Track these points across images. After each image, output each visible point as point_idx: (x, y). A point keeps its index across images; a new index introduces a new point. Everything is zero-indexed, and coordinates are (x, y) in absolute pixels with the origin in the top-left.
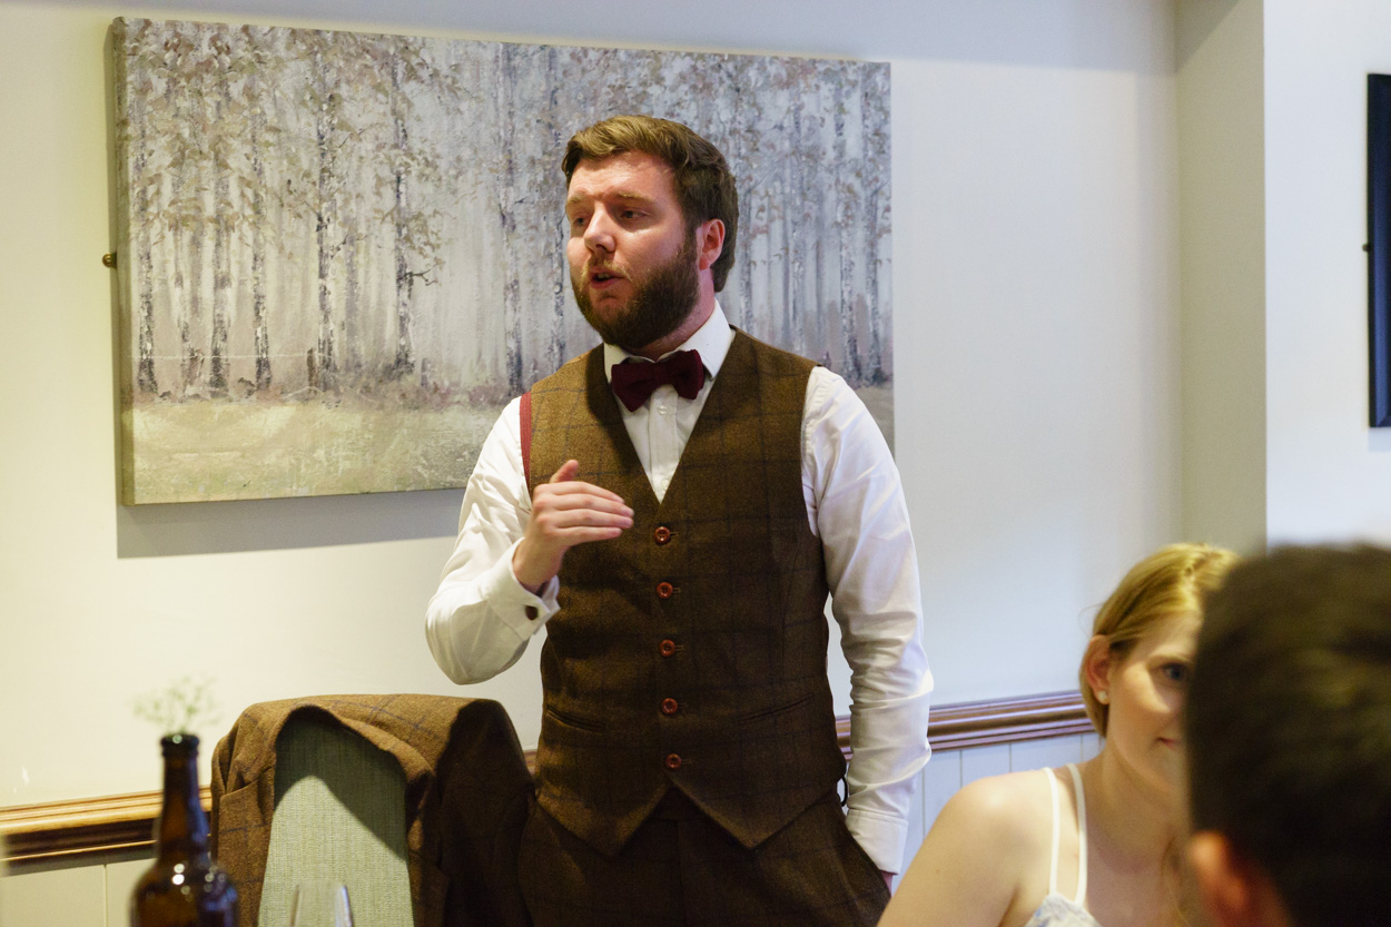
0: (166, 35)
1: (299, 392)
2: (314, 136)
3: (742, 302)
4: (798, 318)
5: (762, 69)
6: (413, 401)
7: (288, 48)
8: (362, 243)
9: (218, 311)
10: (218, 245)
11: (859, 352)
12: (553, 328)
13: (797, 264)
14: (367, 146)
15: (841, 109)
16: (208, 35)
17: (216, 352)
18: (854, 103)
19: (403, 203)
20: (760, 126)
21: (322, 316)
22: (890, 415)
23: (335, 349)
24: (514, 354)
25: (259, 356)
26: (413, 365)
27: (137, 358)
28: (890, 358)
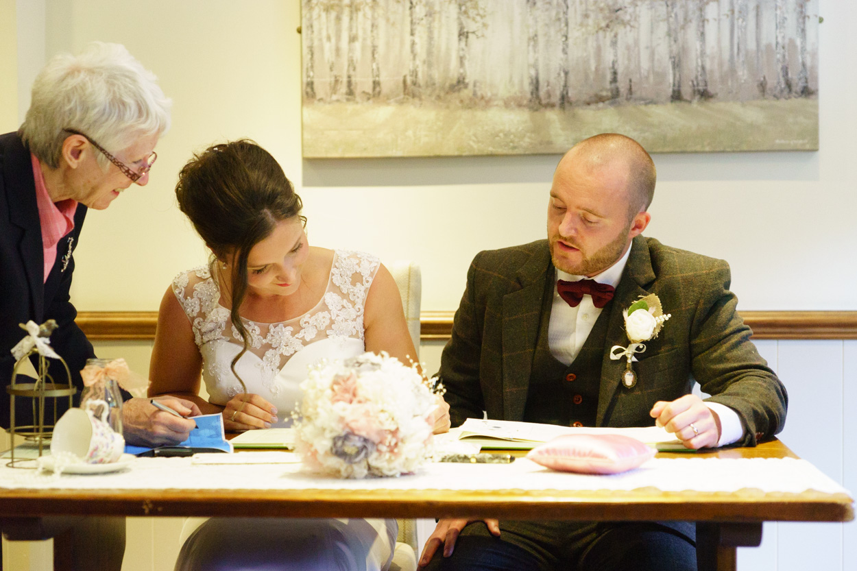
1: (398, 98)
3: (698, 45)
4: (741, 55)
6: (467, 104)
8: (437, 16)
9: (351, 55)
10: (351, 19)
11: (790, 75)
12: (561, 62)
13: (741, 20)
17: (349, 77)
21: (412, 57)
22: (815, 116)
23: (420, 75)
24: (534, 77)
25: (374, 79)
26: (467, 84)
27: (305, 80)
28: (816, 79)
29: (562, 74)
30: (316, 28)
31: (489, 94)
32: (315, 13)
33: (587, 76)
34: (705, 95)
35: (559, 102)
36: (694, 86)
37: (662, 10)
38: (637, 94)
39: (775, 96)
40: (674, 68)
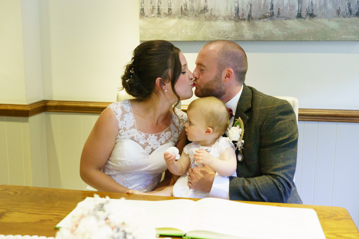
1: (179, 16)
6: (208, 19)
11: (351, 7)
17: (158, 6)
23: (188, 6)
24: (237, 7)
25: (169, 8)
26: (208, 10)
27: (140, 8)
29: (249, 6)
31: (217, 14)
33: (260, 6)
34: (312, 15)
35: (247, 18)
36: (307, 11)
38: (281, 15)
39: (344, 16)
40: (299, 3)
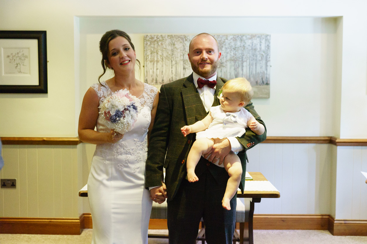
0: (150, 37)
2: (171, 49)
5: (246, 37)
7: (168, 37)
8: (178, 64)
9: (156, 73)
10: (157, 64)
11: (263, 80)
13: (252, 66)
14: (179, 50)
15: (261, 42)
16: (156, 37)
17: (156, 78)
18: (263, 41)
19: (184, 58)
20: (245, 45)
21: (171, 74)
22: (269, 90)
23: (174, 78)
25: (162, 79)
27: (145, 79)
28: (269, 81)
30: (148, 66)
32: (148, 63)
37: (233, 63)
39: (260, 85)
